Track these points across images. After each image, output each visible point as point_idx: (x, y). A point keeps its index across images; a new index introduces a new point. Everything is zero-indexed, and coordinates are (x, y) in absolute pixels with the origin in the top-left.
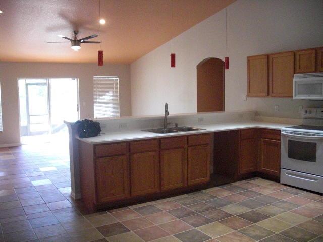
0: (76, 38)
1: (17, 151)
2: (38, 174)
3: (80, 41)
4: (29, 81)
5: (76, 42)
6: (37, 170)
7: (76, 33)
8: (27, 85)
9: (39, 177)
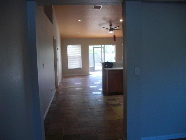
0: (111, 28)
1: (87, 77)
2: (93, 84)
3: (113, 29)
4: (95, 46)
5: (111, 30)
6: (93, 83)
7: (111, 25)
8: (94, 48)
9: (93, 85)
